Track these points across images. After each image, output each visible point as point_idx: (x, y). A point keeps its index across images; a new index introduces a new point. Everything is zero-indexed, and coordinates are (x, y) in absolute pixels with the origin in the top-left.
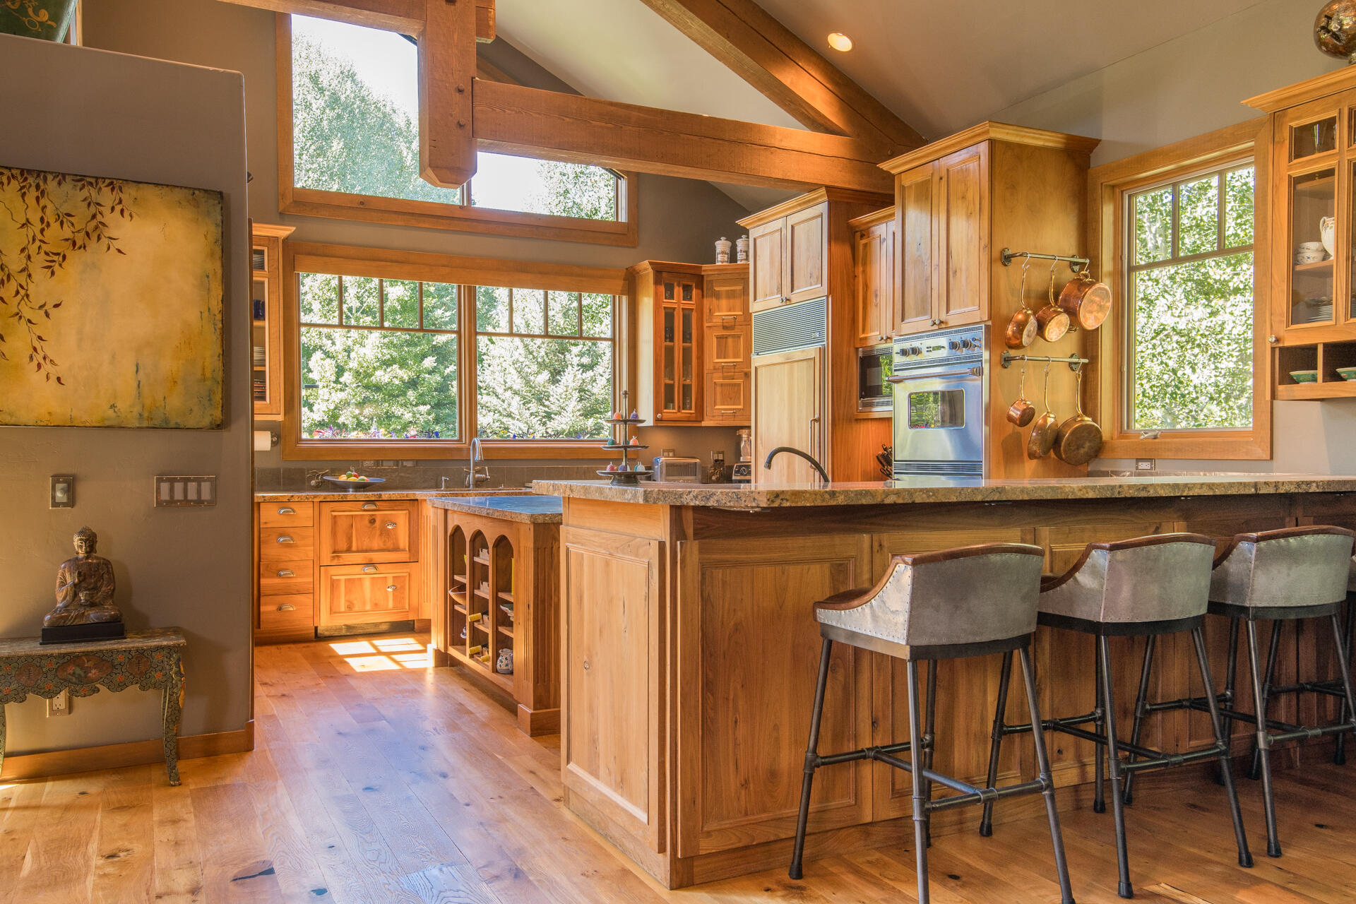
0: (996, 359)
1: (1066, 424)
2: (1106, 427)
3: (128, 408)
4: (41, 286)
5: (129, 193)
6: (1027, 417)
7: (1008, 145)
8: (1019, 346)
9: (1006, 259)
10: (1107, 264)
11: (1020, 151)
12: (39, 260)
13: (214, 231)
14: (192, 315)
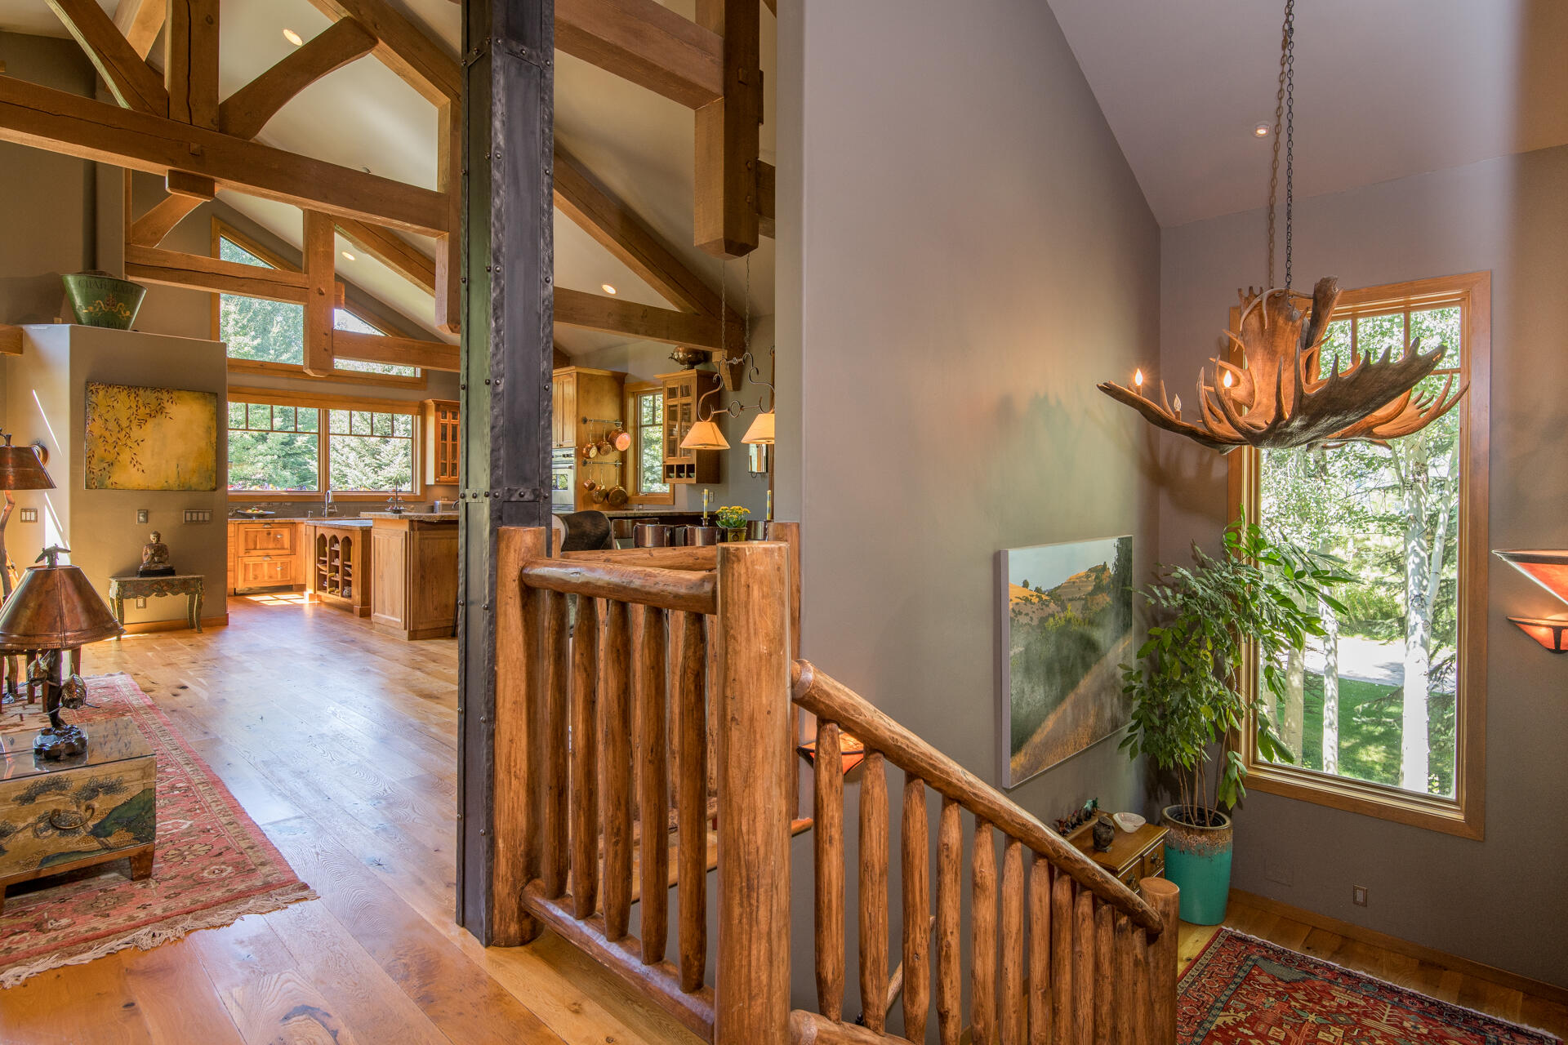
0: (580, 463)
1: (611, 490)
2: (630, 491)
3: (173, 482)
4: (136, 433)
5: (175, 394)
6: (592, 487)
7: (585, 374)
8: (589, 458)
9: (585, 421)
10: (630, 422)
11: (591, 378)
12: (135, 422)
13: (213, 409)
14: (203, 444)
